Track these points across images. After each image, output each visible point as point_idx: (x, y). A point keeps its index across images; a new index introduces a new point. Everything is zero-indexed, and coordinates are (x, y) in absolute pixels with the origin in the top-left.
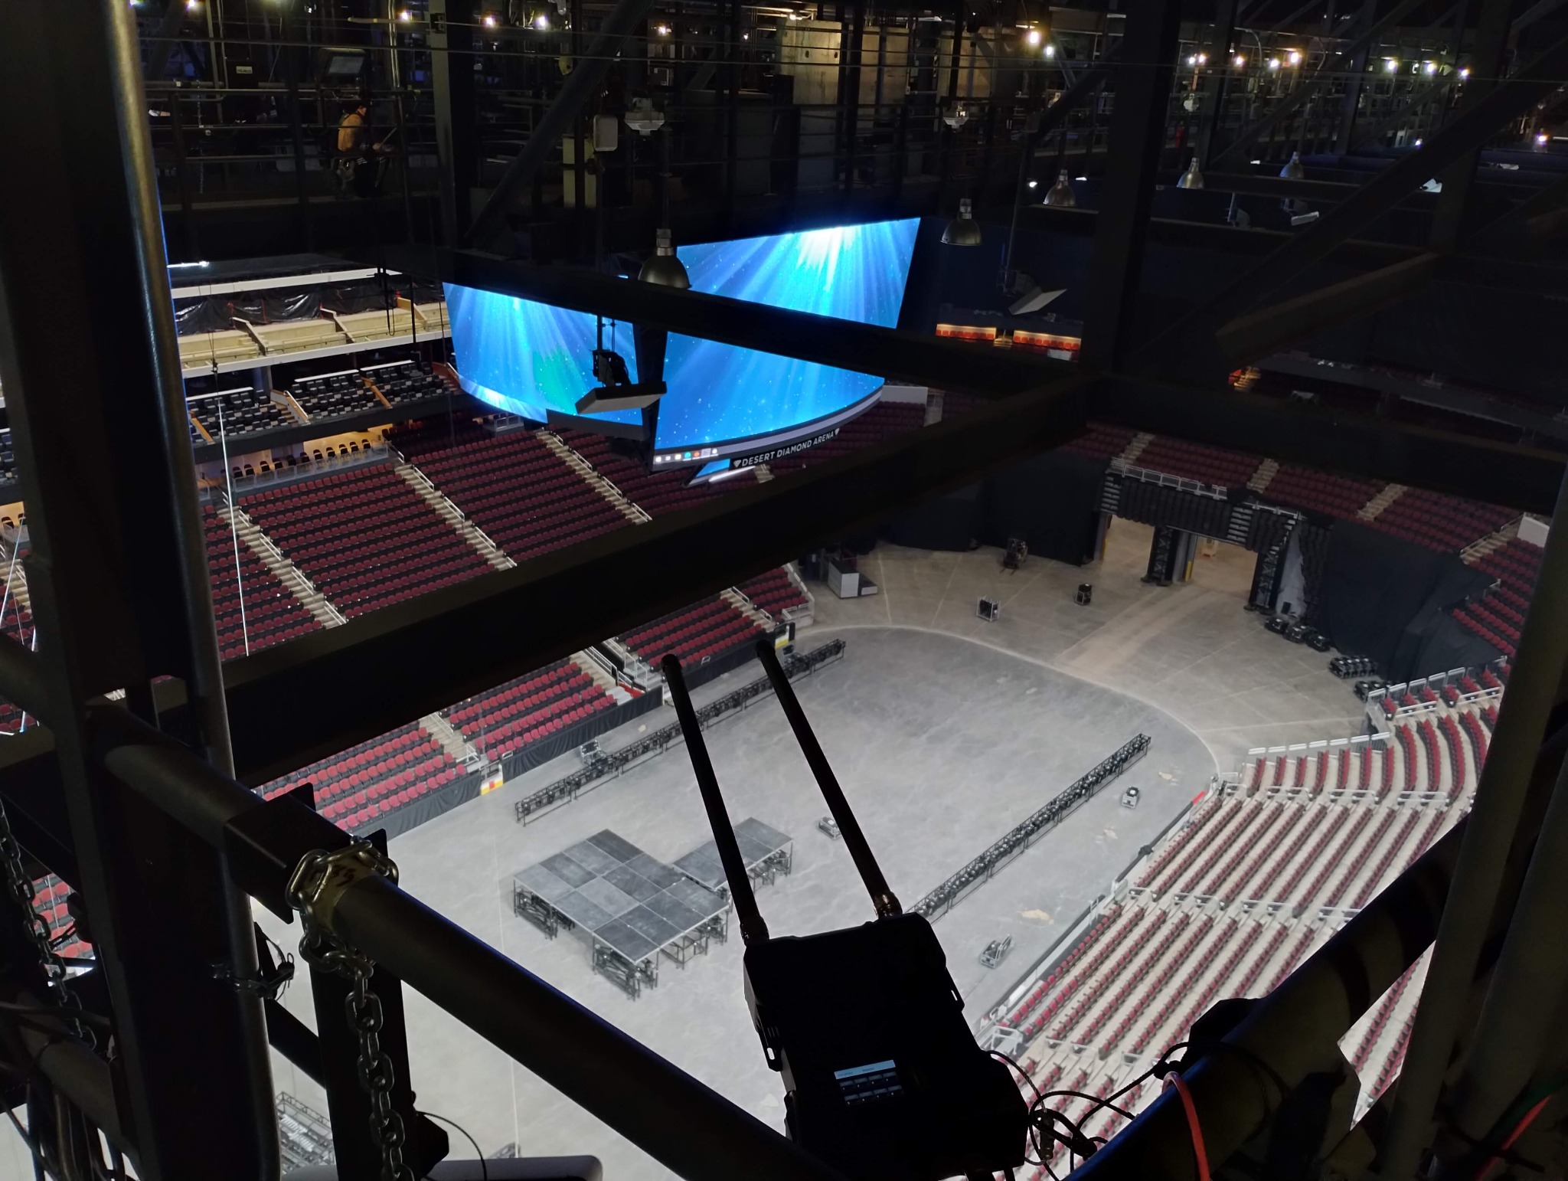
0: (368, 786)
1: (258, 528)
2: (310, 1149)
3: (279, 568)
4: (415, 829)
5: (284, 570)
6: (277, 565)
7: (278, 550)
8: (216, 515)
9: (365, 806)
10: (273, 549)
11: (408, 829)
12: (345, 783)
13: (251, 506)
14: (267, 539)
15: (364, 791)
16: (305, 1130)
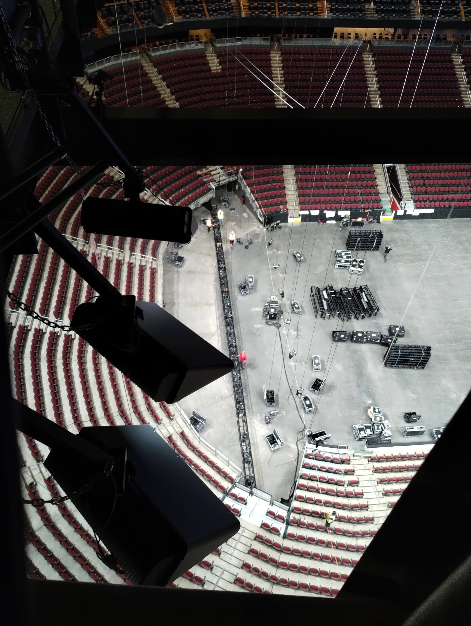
0: (450, 194)
1: (463, 66)
2: (366, 308)
3: (463, 88)
4: (460, 219)
5: (465, 89)
6: (463, 86)
7: (466, 79)
8: (450, 55)
9: (445, 201)
10: (465, 78)
11: (456, 217)
12: (442, 189)
13: (466, 55)
14: (465, 73)
15: (447, 195)
16: (367, 301)
